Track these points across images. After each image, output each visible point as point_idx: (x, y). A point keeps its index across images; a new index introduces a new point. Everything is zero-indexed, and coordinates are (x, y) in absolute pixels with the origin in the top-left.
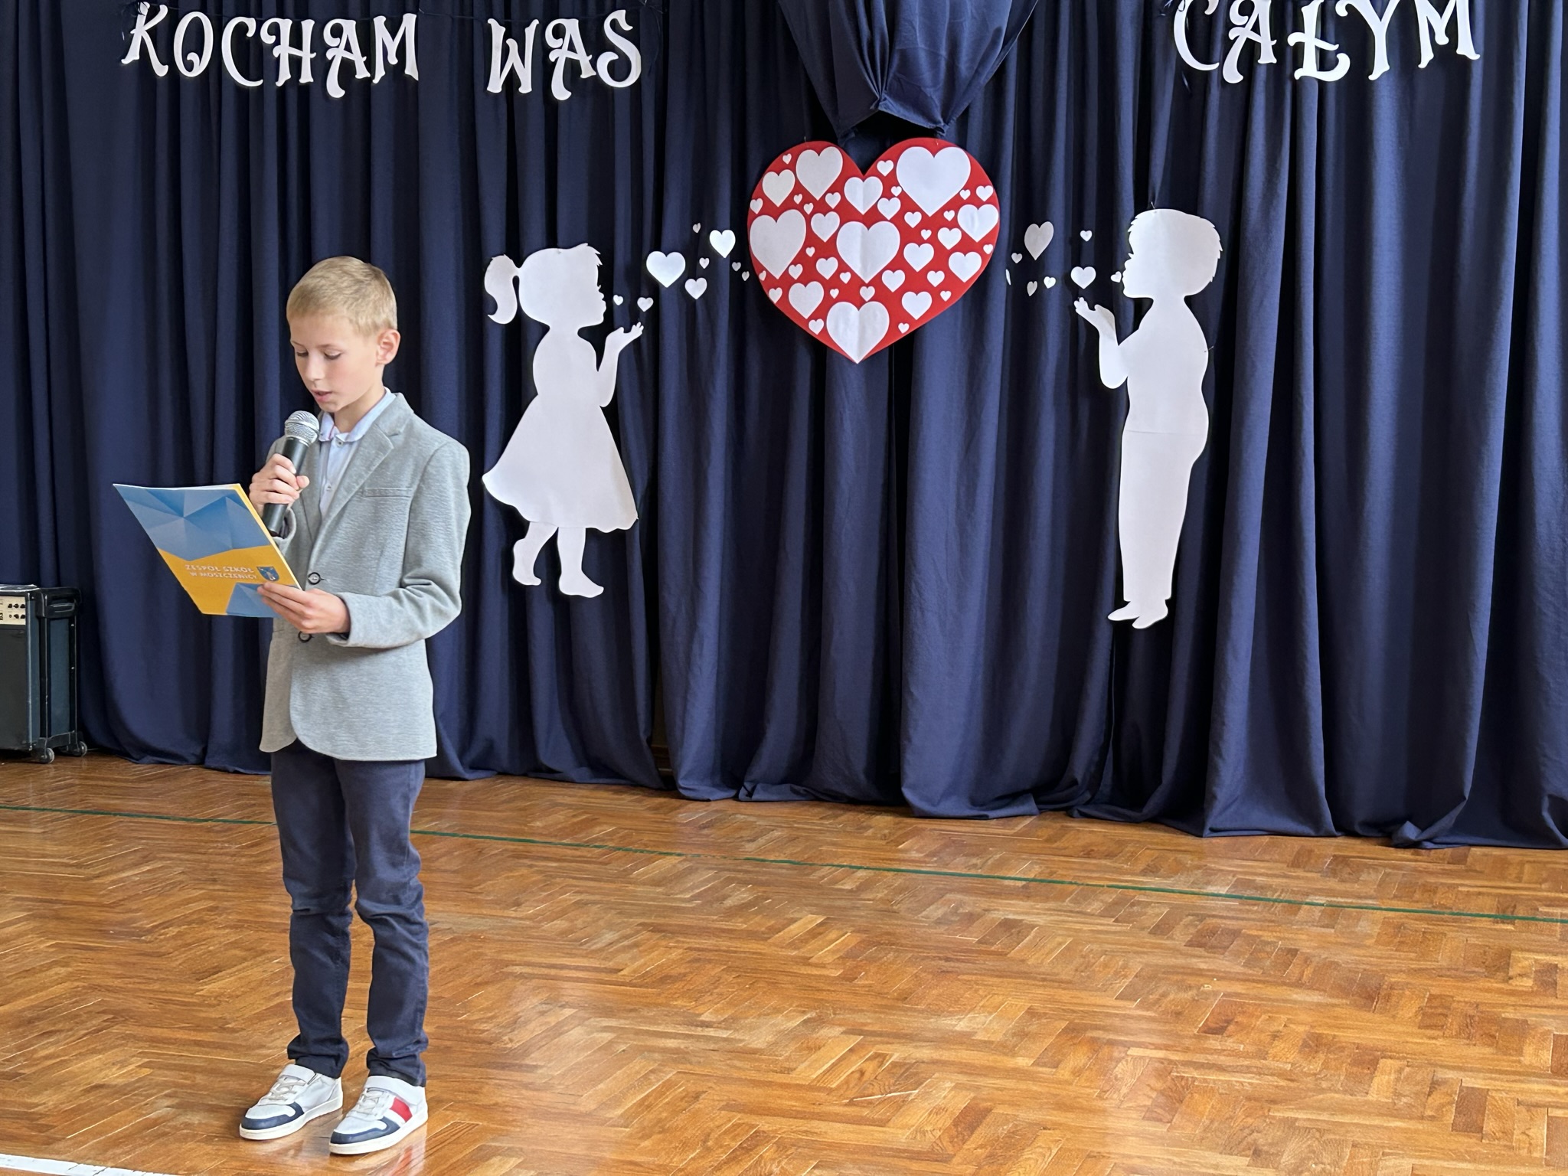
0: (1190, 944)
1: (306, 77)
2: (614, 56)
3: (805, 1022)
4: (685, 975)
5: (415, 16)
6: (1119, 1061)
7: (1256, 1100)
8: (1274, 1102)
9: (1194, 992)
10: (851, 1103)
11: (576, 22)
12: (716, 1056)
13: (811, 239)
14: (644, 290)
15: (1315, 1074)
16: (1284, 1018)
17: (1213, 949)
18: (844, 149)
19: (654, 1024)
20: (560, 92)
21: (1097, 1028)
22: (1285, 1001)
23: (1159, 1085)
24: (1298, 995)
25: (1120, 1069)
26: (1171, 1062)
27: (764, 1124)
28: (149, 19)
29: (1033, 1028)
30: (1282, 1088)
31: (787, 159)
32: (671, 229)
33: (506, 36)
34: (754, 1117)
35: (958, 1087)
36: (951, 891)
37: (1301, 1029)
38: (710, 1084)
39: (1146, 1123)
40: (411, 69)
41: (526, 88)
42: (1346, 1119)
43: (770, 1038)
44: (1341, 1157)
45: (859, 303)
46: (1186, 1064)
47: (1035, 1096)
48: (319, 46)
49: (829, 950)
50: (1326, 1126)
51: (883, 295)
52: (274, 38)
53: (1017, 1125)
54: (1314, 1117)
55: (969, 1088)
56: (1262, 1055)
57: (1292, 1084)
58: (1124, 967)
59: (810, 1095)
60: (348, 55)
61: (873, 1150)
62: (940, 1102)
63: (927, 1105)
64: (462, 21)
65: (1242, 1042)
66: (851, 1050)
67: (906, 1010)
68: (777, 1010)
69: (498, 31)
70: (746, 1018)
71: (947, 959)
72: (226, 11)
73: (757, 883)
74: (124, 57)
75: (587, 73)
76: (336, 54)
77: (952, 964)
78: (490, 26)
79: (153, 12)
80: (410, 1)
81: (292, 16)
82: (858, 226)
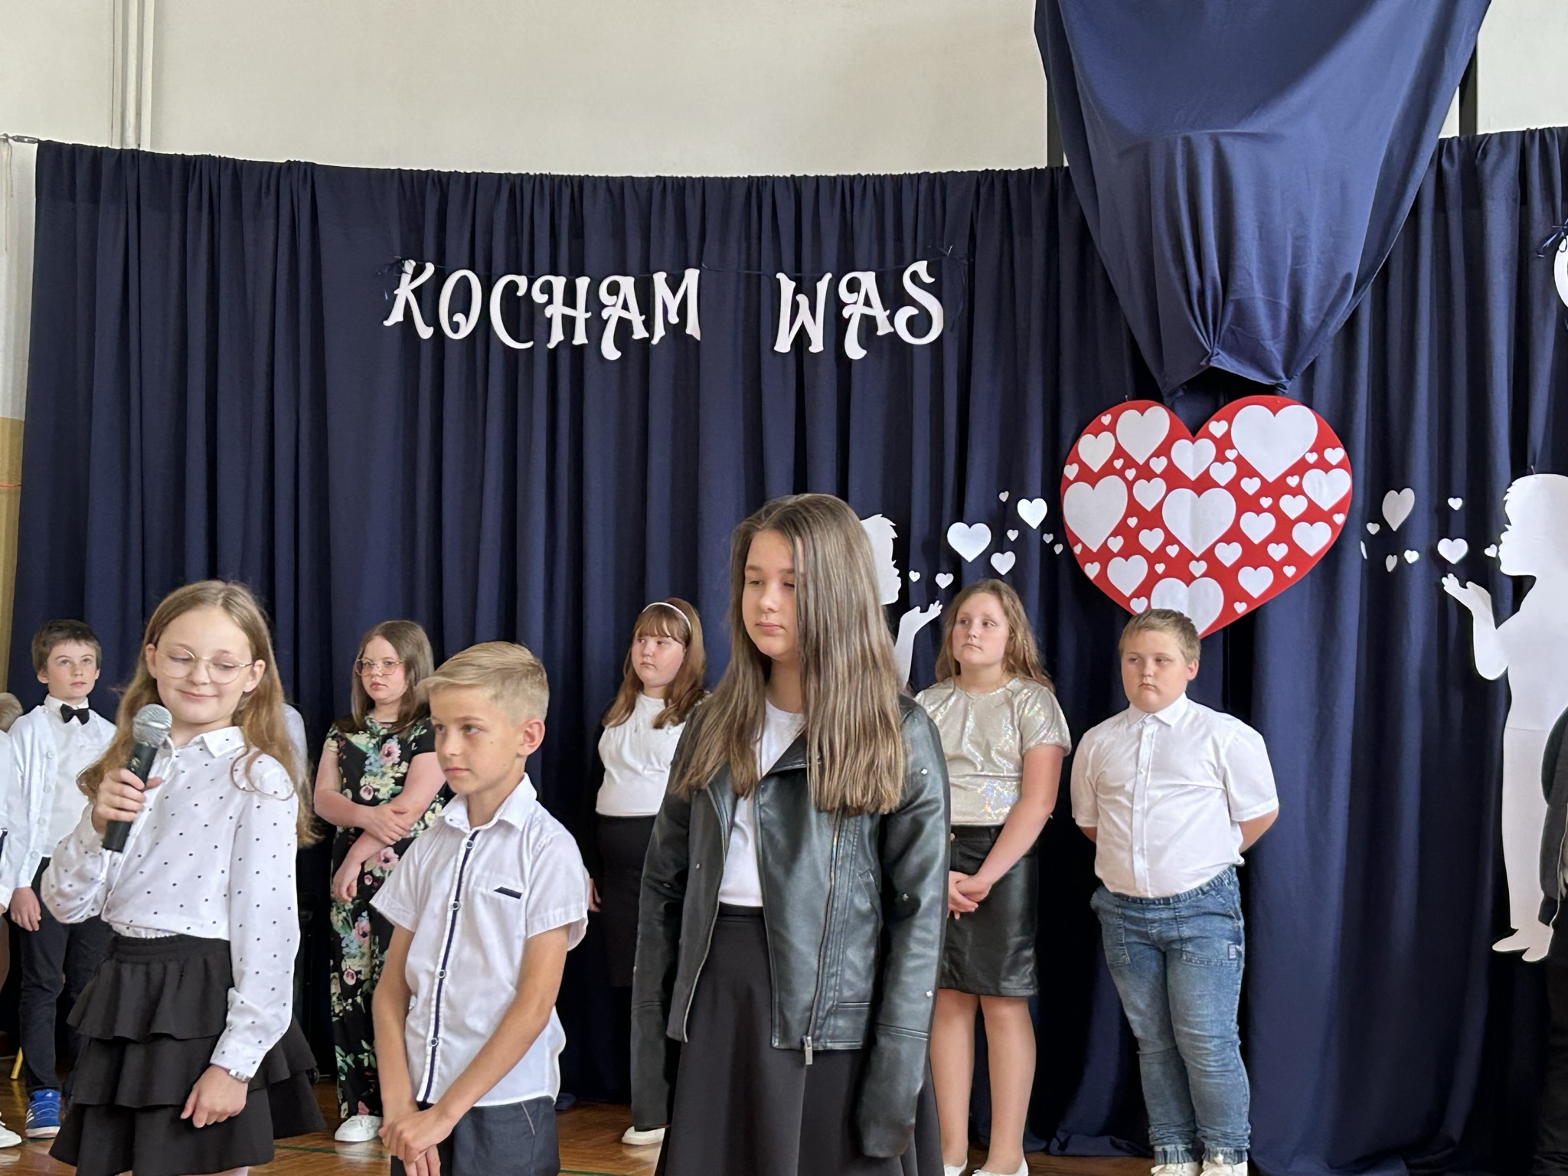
1: (580, 338)
2: (912, 311)
5: (697, 272)
11: (872, 275)
13: (1133, 508)
14: (944, 565)
18: (1171, 408)
20: (854, 350)
28: (414, 277)
31: (1106, 419)
32: (974, 498)
33: (797, 291)
40: (693, 328)
41: (817, 346)
45: (1189, 579)
48: (595, 305)
51: (1216, 570)
52: (544, 298)
60: (625, 314)
64: (748, 276)
69: (787, 286)
72: (495, 270)
74: (386, 318)
75: (883, 329)
76: (612, 313)
78: (778, 281)
79: (418, 271)
80: (693, 256)
81: (566, 273)
82: (1186, 494)
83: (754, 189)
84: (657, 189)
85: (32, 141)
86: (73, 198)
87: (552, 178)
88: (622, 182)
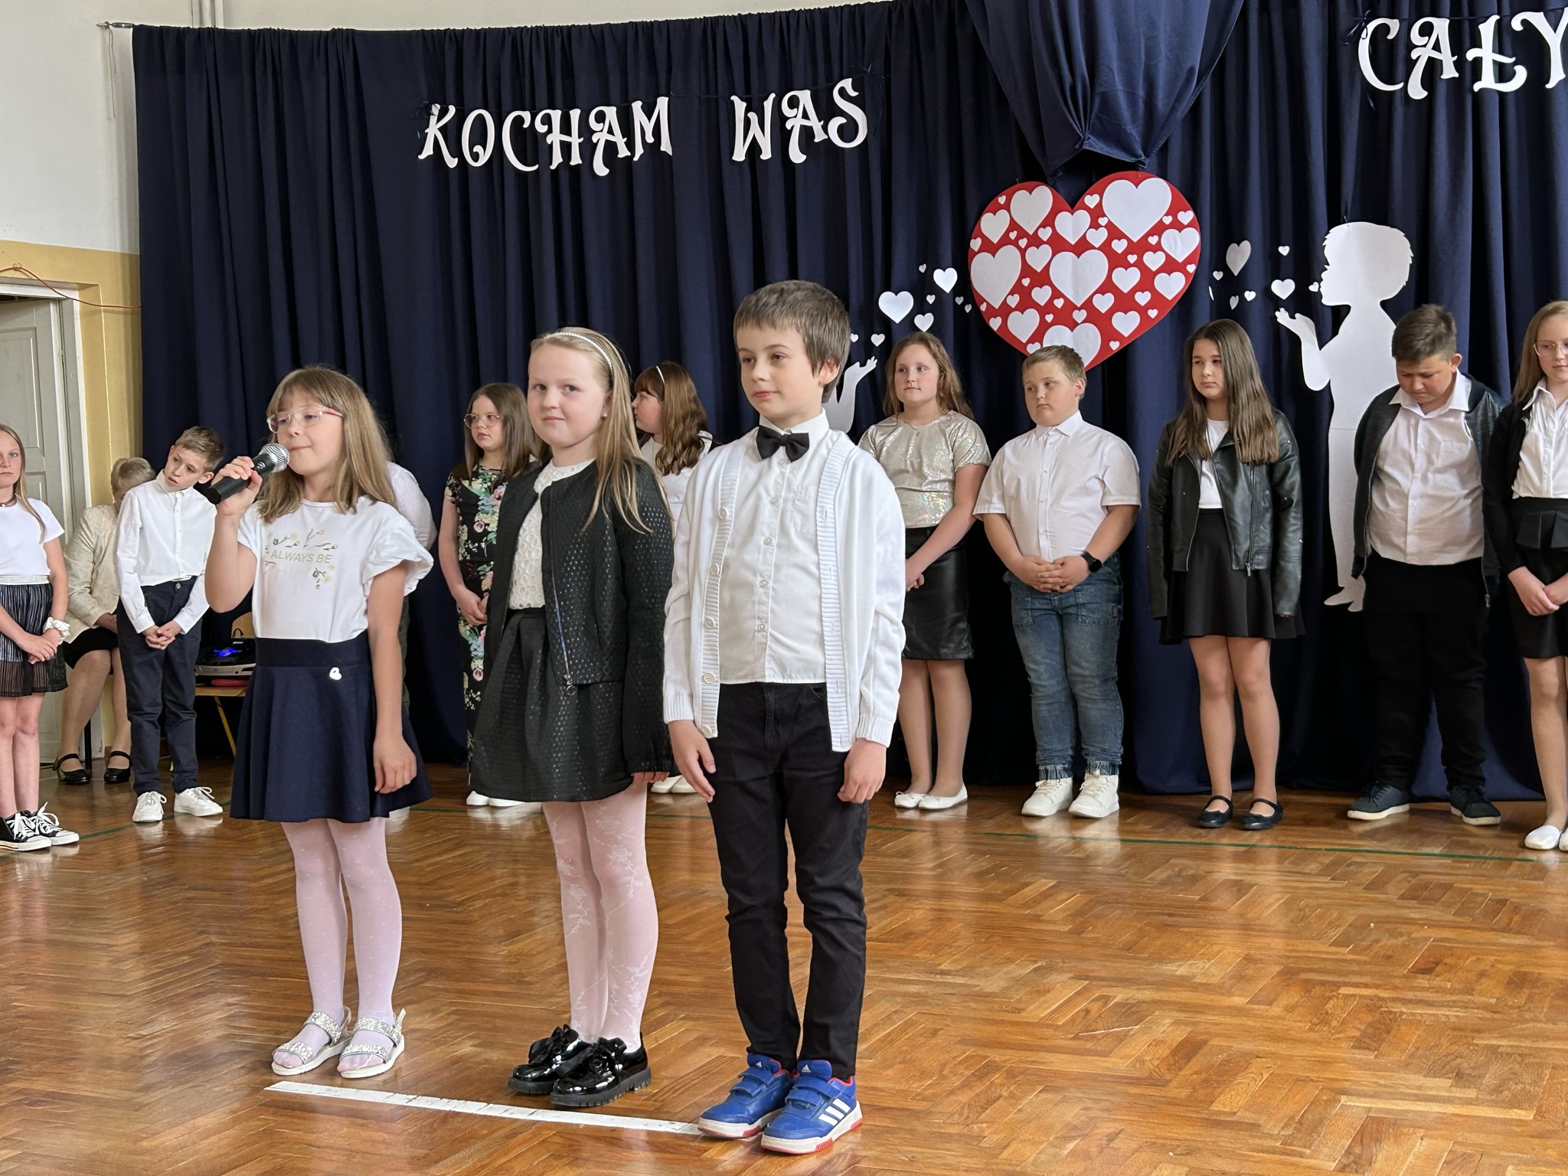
0: (1403, 897)
1: (576, 160)
2: (841, 120)
3: (1035, 969)
4: (927, 931)
5: (666, 99)
6: (1330, 998)
7: (1460, 1030)
8: (1478, 1031)
9: (1405, 938)
10: (1076, 1038)
11: (808, 92)
12: (954, 999)
13: (1026, 270)
14: (877, 329)
15: (1519, 1007)
16: (1492, 958)
17: (1426, 901)
18: (1053, 187)
19: (897, 972)
20: (797, 156)
21: (1310, 970)
22: (1494, 944)
23: (1370, 1019)
24: (1505, 939)
25: (1329, 1006)
26: (1380, 999)
27: (995, 1056)
28: (439, 120)
29: (1250, 972)
30: (1488, 1019)
31: (1002, 200)
32: (898, 273)
33: (747, 110)
34: (987, 1050)
35: (1177, 1023)
36: (1176, 857)
37: (1507, 968)
38: (948, 1023)
39: (1356, 1051)
40: (666, 146)
41: (766, 154)
42: (1548, 1045)
43: (1003, 983)
44: (1541, 1078)
45: (1073, 325)
46: (1396, 1000)
47: (1248, 1031)
48: (586, 131)
49: (1058, 910)
50: (1528, 1052)
51: (1095, 317)
52: (545, 128)
53: (1230, 1055)
54: (1517, 1044)
55: (1185, 1023)
56: (1470, 991)
57: (1496, 1016)
58: (1338, 919)
59: (1037, 1030)
60: (610, 138)
61: (1096, 1078)
62: (1159, 1036)
63: (1147, 1038)
64: (709, 99)
65: (1449, 981)
66: (1078, 993)
67: (1128, 958)
68: (1010, 960)
69: (740, 106)
70: (981, 967)
71: (1170, 915)
72: (505, 106)
73: (993, 854)
74: (420, 153)
75: (819, 137)
76: (600, 138)
77: (1174, 919)
78: (732, 102)
79: (443, 113)
80: (663, 89)
81: (561, 106)
82: (1067, 256)
83: (709, 29)
84: (631, 34)
85: (128, 26)
86: (164, 70)
87: (546, 28)
88: (601, 28)
